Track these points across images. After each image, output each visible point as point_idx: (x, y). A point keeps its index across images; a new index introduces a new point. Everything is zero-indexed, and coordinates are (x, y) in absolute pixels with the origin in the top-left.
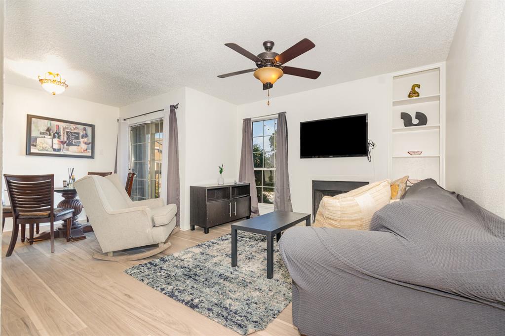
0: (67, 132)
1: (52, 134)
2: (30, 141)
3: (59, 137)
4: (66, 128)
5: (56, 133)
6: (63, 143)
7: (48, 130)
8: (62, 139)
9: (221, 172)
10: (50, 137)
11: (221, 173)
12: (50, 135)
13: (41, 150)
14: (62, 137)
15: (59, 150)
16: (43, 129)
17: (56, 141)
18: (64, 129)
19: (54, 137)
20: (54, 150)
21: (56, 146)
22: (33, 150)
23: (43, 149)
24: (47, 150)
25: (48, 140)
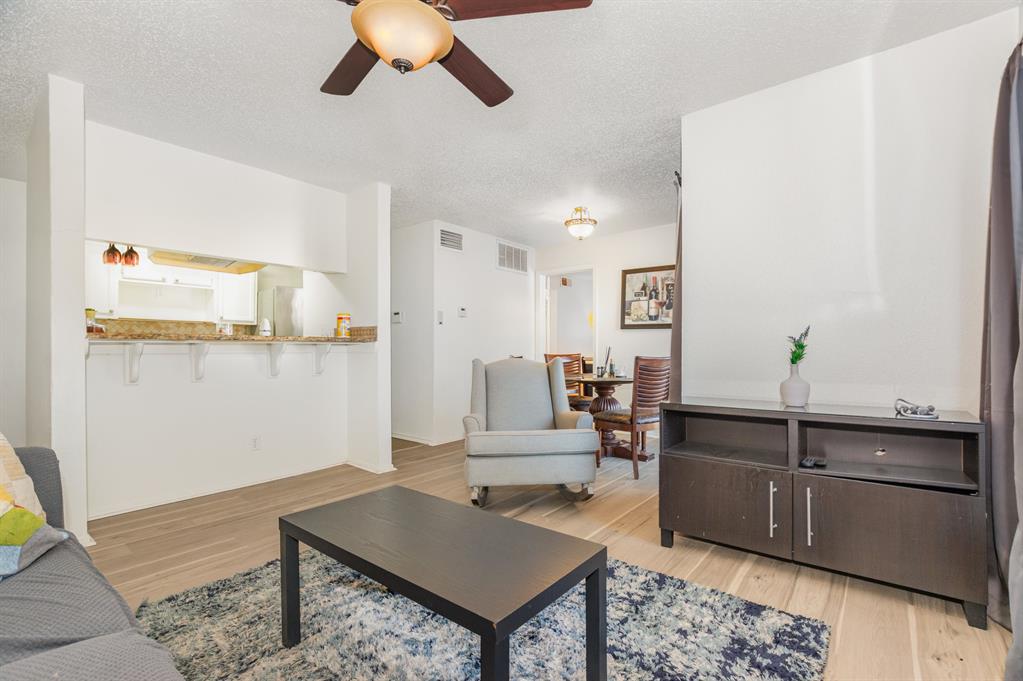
0: (668, 285)
1: (648, 292)
2: (625, 310)
3: (656, 298)
4: (666, 279)
5: (653, 290)
6: (661, 304)
7: (644, 288)
8: (660, 300)
9: (796, 358)
10: (645, 298)
11: (793, 361)
12: (646, 295)
13: (636, 320)
14: (660, 296)
15: (656, 317)
16: (638, 288)
17: (653, 302)
18: (663, 281)
19: (651, 298)
20: (651, 318)
21: (653, 313)
22: (628, 321)
23: (639, 319)
24: (642, 320)
25: (644, 303)
